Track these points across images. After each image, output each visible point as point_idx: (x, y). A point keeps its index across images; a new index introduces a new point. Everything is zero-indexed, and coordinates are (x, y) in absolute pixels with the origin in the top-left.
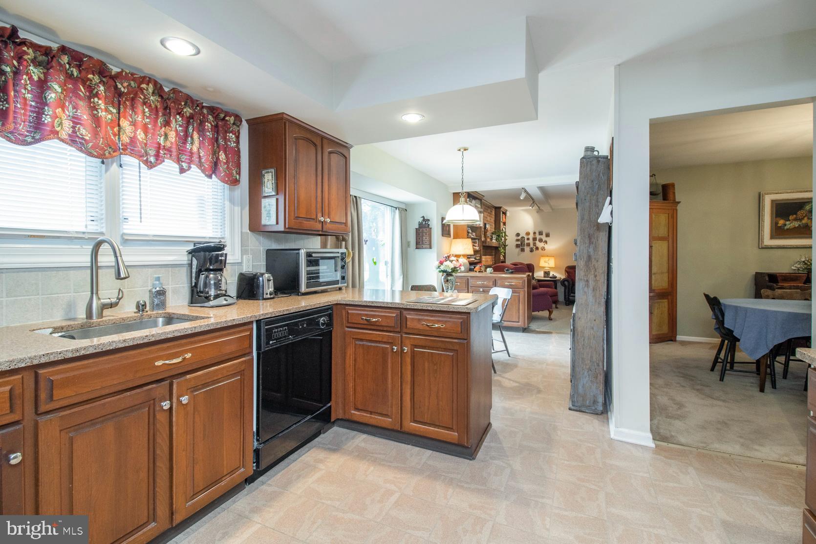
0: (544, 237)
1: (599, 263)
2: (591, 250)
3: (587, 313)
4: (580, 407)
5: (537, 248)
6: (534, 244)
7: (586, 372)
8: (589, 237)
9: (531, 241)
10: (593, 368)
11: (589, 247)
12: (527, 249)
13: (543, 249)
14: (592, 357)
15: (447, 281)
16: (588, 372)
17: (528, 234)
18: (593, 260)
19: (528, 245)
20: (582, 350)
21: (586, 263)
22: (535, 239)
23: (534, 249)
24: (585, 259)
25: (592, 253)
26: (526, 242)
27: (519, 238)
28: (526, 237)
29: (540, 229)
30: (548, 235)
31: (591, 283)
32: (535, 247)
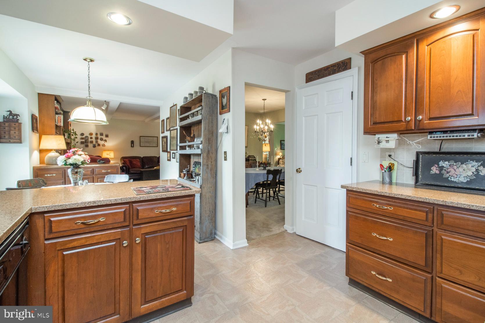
0: (104, 137)
1: (213, 155)
2: (209, 148)
3: (208, 184)
4: (204, 239)
5: (99, 145)
6: (97, 142)
7: (207, 218)
8: (208, 140)
9: (94, 140)
10: (210, 215)
11: (208, 146)
12: (91, 145)
13: (104, 145)
14: (210, 209)
15: (77, 173)
16: (208, 218)
17: (91, 134)
18: (210, 153)
19: (92, 142)
20: (205, 205)
21: (207, 155)
22: (97, 138)
23: (96, 145)
24: (207, 153)
25: (210, 149)
26: (90, 140)
27: (84, 137)
28: (89, 137)
29: (102, 132)
30: (107, 136)
31: (210, 166)
32: (97, 144)
